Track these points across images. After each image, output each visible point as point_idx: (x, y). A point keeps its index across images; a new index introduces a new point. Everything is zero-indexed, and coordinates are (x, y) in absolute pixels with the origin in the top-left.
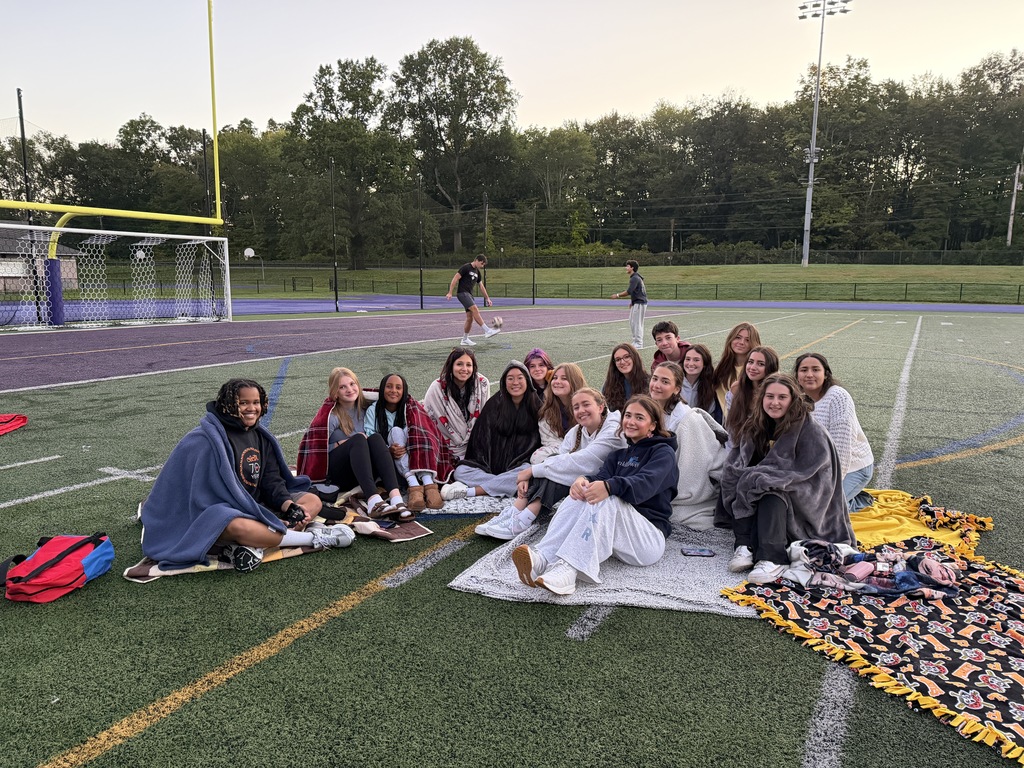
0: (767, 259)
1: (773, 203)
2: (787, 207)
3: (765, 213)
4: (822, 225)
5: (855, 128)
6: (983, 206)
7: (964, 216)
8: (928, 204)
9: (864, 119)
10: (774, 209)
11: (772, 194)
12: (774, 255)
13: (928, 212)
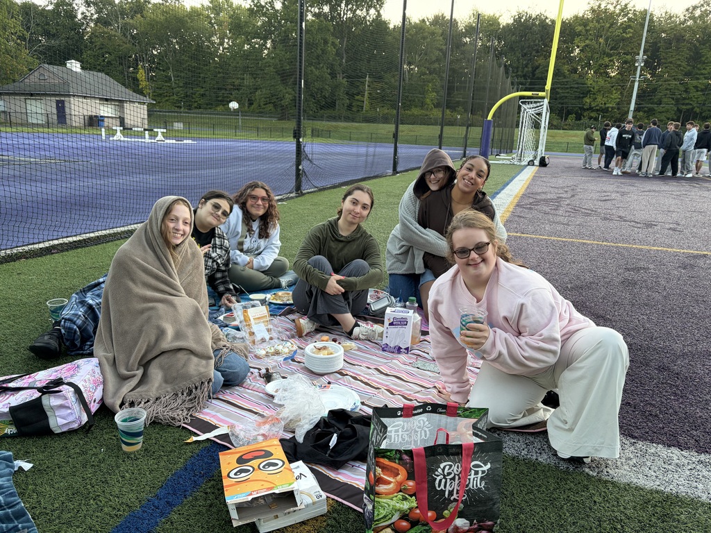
0: (565, 127)
1: (567, 88)
2: (576, 92)
3: (562, 95)
4: (597, 105)
5: (624, 40)
6: (696, 98)
7: (683, 104)
8: (665, 95)
9: (631, 35)
10: (568, 93)
11: (567, 82)
12: (569, 125)
13: (665, 100)
